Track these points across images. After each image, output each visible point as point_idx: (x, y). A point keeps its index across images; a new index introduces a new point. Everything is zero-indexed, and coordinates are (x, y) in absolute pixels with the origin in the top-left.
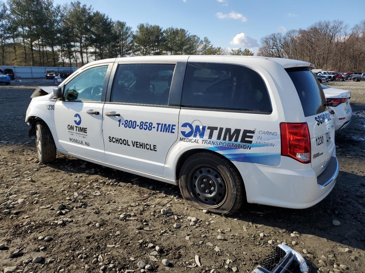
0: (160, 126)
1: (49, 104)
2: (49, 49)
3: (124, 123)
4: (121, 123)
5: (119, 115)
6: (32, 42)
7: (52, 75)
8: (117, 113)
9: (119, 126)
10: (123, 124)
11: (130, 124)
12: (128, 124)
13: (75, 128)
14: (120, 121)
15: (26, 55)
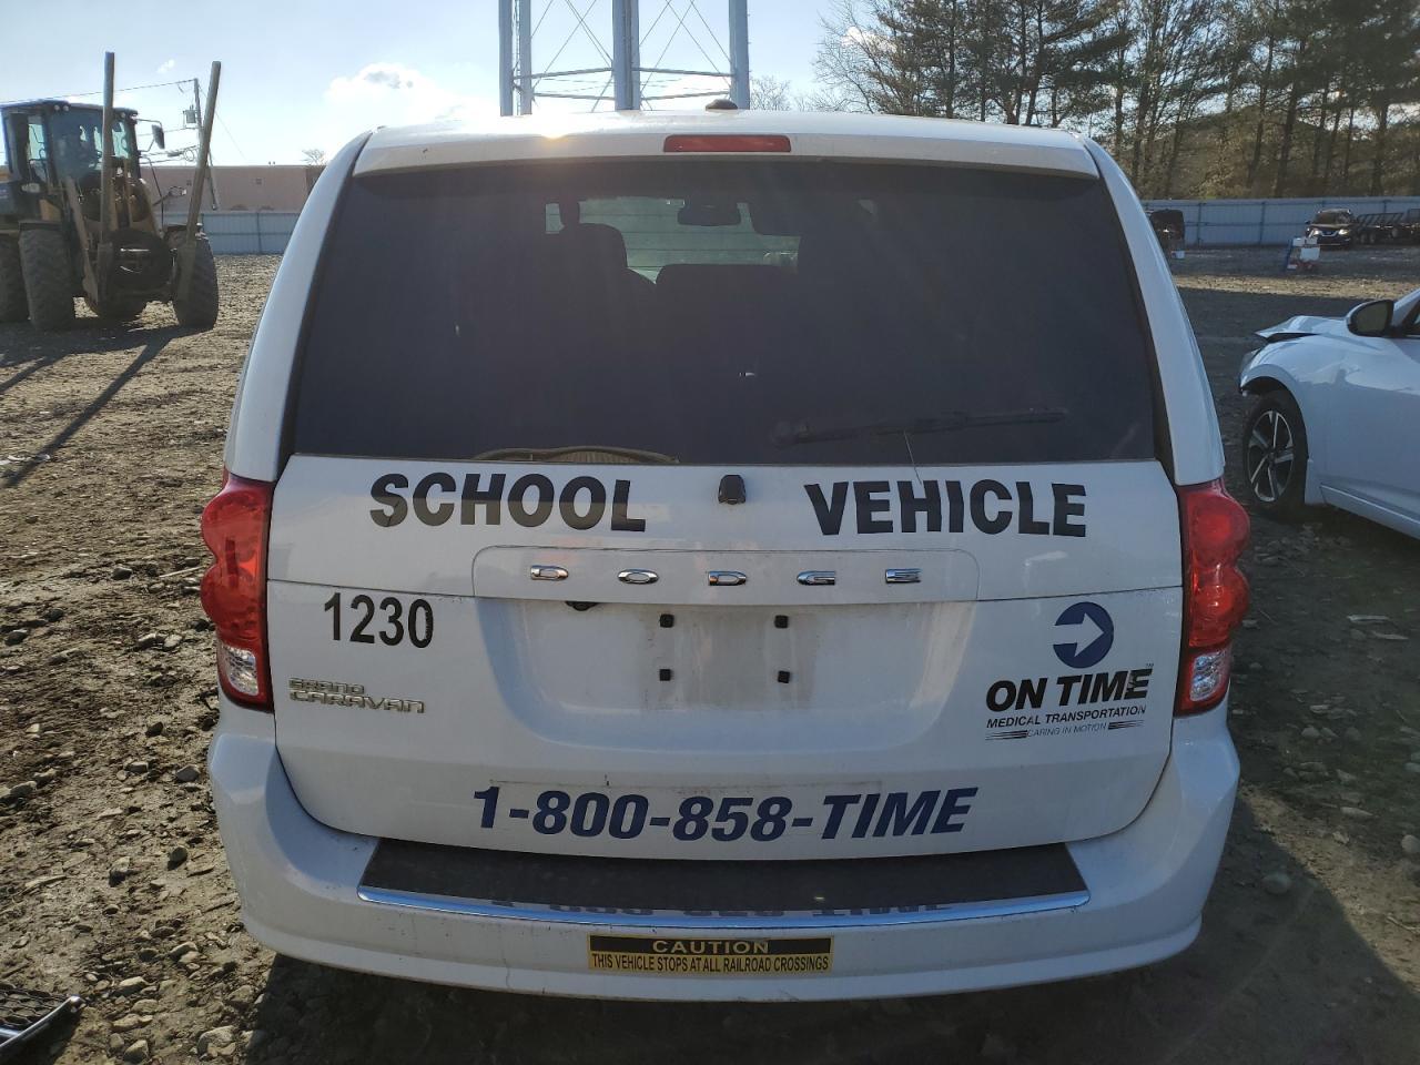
2: (1365, 121)
6: (1295, 96)
7: (1333, 230)
15: (1258, 154)
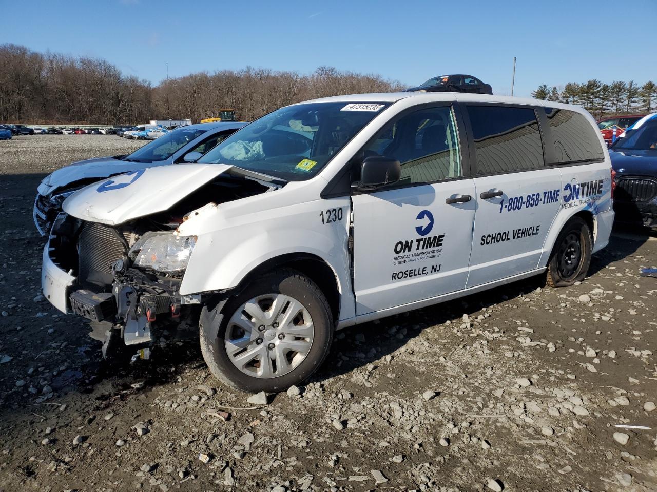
0: (547, 195)
1: (328, 208)
3: (508, 204)
4: (504, 206)
5: (500, 193)
8: (496, 191)
9: (501, 212)
10: (506, 206)
11: (515, 204)
12: (513, 204)
13: (415, 244)
14: (502, 203)
